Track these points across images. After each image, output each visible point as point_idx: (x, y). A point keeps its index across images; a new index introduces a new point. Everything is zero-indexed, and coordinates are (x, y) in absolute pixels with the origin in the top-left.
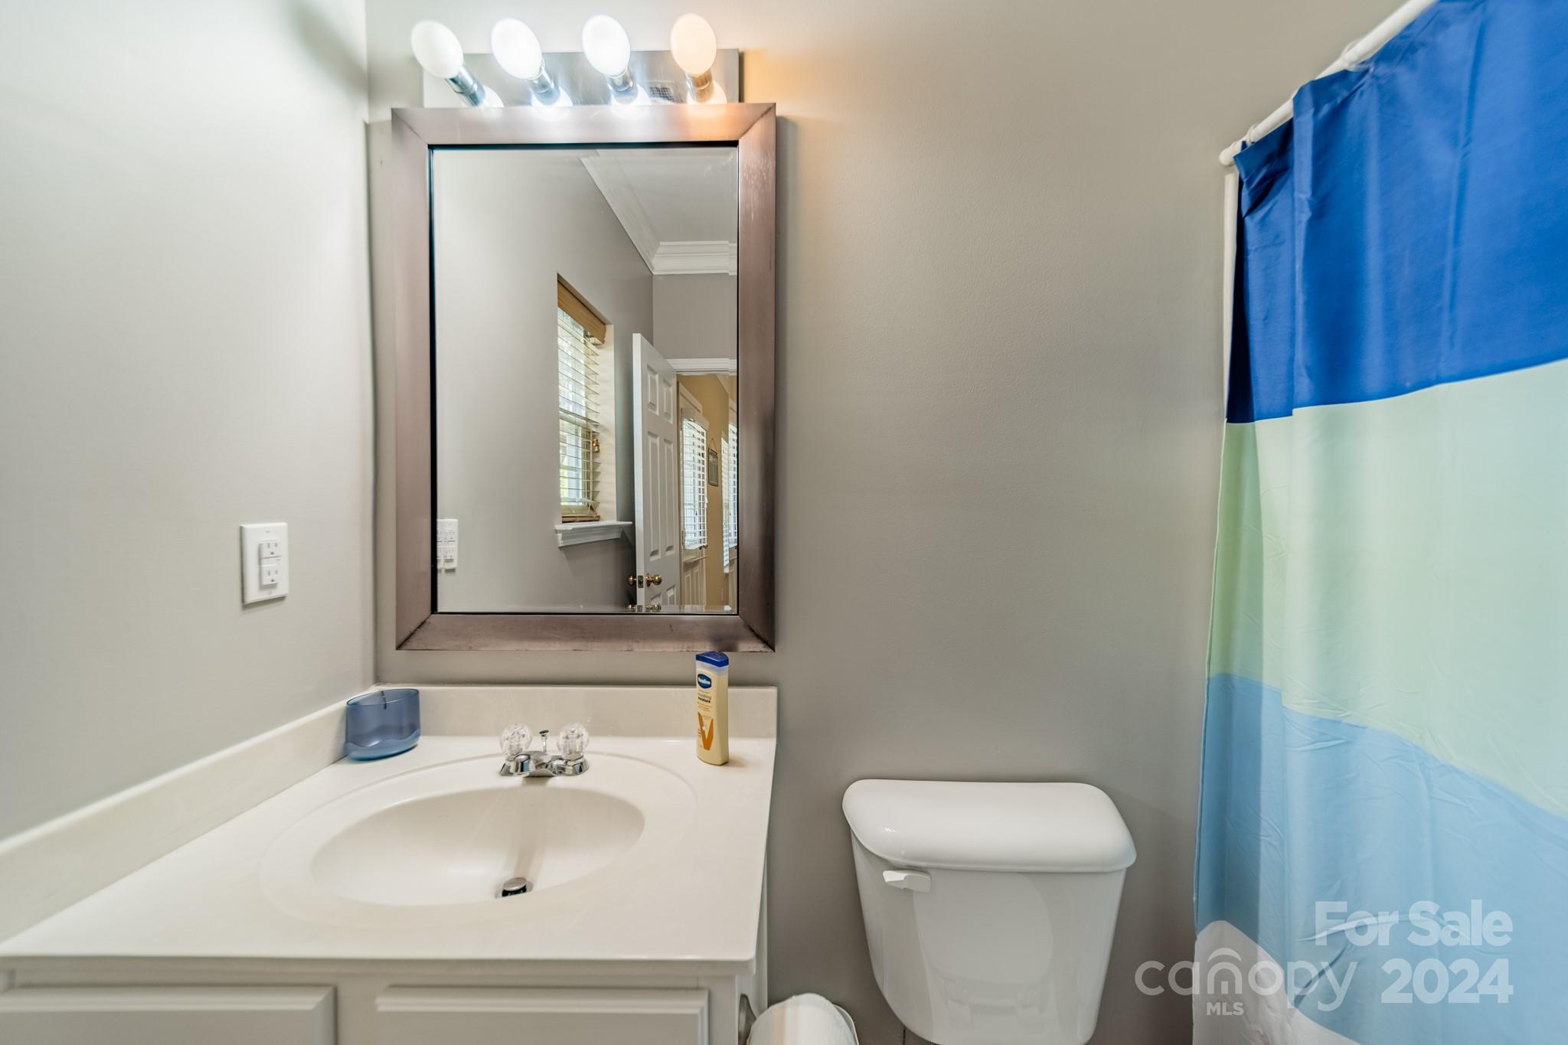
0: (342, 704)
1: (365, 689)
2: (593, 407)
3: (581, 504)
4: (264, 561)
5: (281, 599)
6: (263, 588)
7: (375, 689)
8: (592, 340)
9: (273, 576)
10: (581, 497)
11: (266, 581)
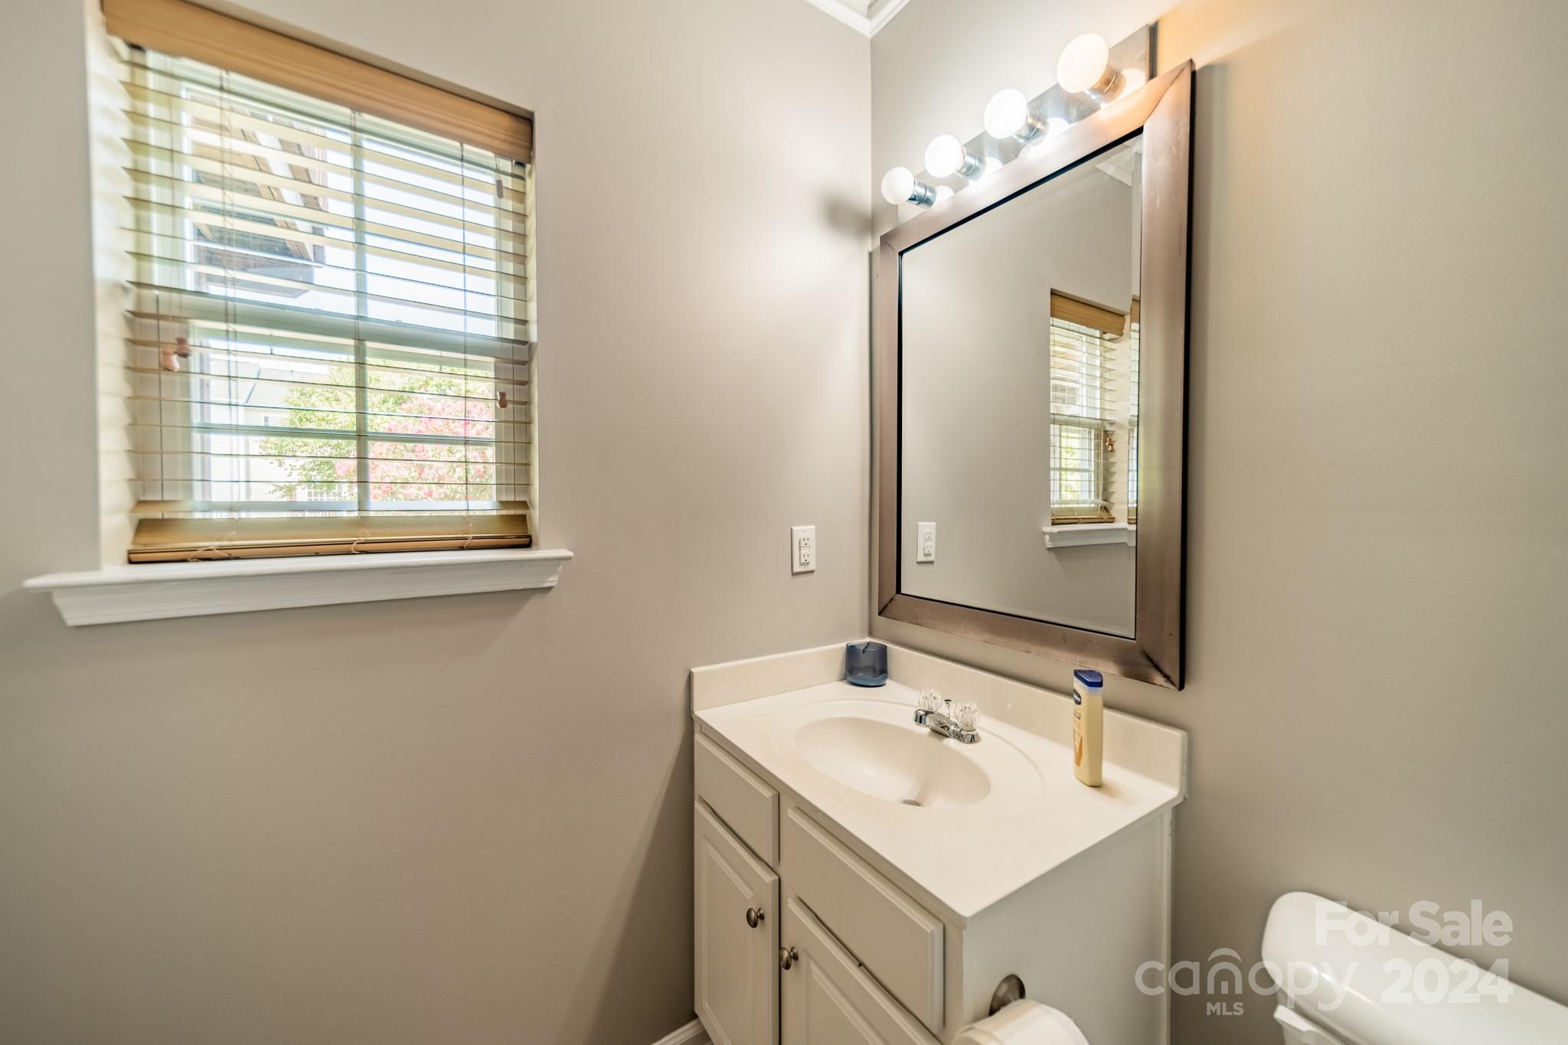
0: (844, 645)
1: (862, 638)
2: (1108, 406)
3: (1093, 505)
4: (802, 548)
5: (813, 572)
6: (801, 564)
7: (868, 640)
8: (1107, 336)
9: (806, 558)
10: (1093, 498)
11: (803, 561)
